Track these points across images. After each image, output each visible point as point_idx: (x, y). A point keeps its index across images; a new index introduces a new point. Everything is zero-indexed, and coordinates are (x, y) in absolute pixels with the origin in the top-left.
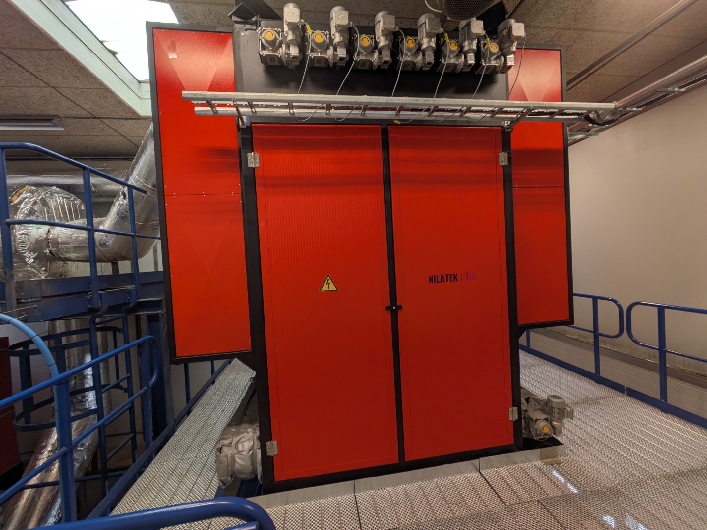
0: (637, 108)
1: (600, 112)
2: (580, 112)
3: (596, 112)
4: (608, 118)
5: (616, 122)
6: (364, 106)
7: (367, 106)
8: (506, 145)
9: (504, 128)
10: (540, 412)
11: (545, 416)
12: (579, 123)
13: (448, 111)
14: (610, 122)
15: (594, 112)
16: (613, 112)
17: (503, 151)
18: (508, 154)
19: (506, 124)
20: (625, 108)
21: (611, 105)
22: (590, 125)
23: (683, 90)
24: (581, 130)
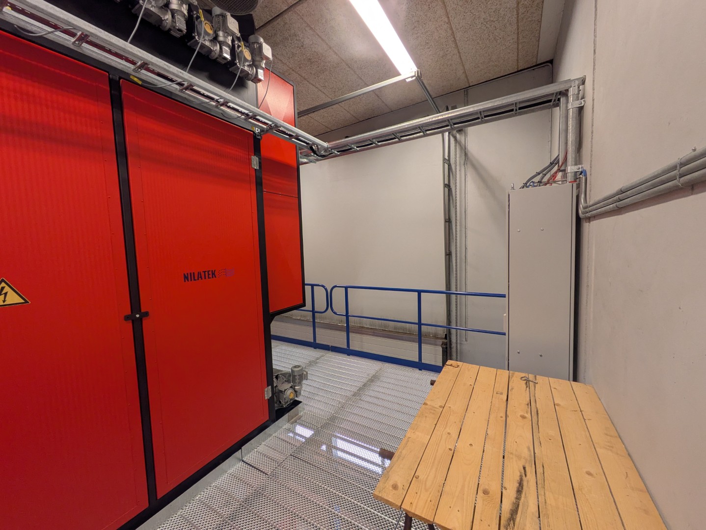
0: (337, 152)
1: (319, 147)
2: (308, 142)
3: (317, 146)
4: (323, 153)
5: (326, 158)
6: (82, 34)
7: (87, 36)
8: (257, 150)
9: (255, 134)
10: (287, 383)
11: (290, 385)
12: (306, 150)
13: (203, 95)
14: (323, 156)
15: (316, 146)
16: (326, 150)
17: (255, 155)
18: (259, 159)
19: (257, 130)
20: (332, 149)
21: (325, 144)
22: (312, 154)
23: (358, 149)
24: (307, 156)
